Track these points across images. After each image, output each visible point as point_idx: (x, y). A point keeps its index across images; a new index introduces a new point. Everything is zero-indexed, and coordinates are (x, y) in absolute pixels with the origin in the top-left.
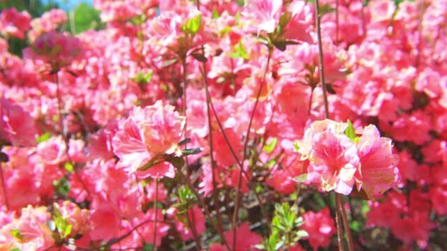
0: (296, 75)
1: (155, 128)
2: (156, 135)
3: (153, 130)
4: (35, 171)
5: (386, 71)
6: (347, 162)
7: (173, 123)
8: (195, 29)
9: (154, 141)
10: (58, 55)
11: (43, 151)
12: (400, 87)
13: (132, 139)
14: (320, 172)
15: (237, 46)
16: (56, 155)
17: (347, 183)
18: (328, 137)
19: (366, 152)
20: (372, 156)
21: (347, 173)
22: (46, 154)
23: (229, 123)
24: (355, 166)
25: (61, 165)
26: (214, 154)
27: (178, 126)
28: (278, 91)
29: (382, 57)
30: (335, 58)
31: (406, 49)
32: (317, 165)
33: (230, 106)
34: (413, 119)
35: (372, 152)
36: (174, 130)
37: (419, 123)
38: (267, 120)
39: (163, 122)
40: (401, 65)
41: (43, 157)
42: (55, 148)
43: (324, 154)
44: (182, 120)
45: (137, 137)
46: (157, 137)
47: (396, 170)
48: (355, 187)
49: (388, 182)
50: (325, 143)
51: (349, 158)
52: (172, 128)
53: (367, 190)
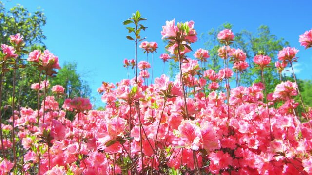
0: (177, 112)
1: (113, 125)
2: (113, 128)
3: (112, 126)
4: (65, 156)
5: (217, 118)
6: (196, 136)
7: (121, 123)
8: (135, 91)
9: (112, 131)
10: (80, 105)
11: (69, 148)
12: (222, 126)
13: (104, 131)
14: (185, 141)
15: (154, 103)
16: (75, 150)
17: (197, 145)
18: (187, 125)
19: (205, 132)
20: (208, 135)
21: (196, 141)
22: (70, 150)
23: (150, 136)
24: (200, 137)
25: (77, 155)
26: (143, 150)
27: (124, 124)
28: (170, 119)
29: (214, 114)
30: (194, 105)
31: (223, 112)
32: (183, 138)
33: (150, 128)
34: (229, 138)
35: (208, 132)
36: (122, 127)
37: (231, 140)
38: (166, 133)
39: (117, 123)
40: (222, 117)
41: (69, 151)
42: (75, 147)
43: (186, 133)
44: (125, 121)
45: (106, 130)
46: (114, 129)
47: (219, 141)
48: (200, 147)
49: (216, 146)
50: (186, 127)
51: (197, 134)
52: (121, 125)
53: (206, 149)
